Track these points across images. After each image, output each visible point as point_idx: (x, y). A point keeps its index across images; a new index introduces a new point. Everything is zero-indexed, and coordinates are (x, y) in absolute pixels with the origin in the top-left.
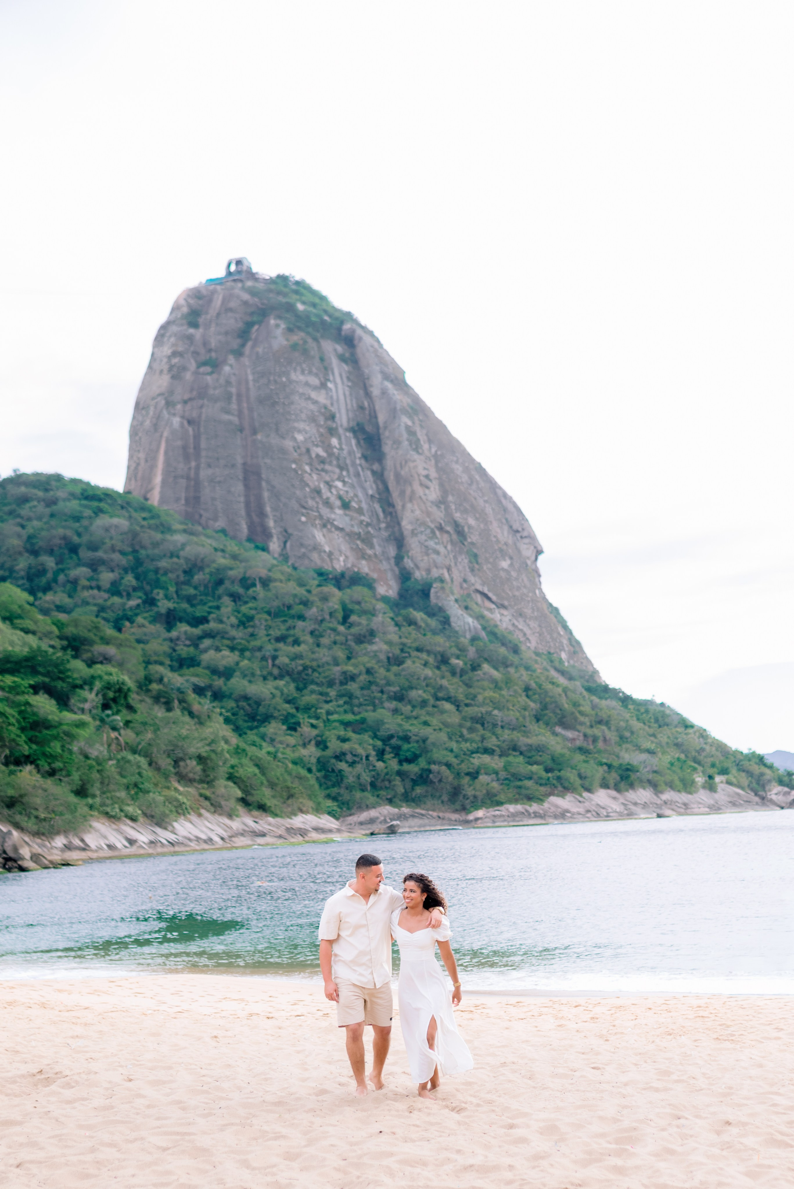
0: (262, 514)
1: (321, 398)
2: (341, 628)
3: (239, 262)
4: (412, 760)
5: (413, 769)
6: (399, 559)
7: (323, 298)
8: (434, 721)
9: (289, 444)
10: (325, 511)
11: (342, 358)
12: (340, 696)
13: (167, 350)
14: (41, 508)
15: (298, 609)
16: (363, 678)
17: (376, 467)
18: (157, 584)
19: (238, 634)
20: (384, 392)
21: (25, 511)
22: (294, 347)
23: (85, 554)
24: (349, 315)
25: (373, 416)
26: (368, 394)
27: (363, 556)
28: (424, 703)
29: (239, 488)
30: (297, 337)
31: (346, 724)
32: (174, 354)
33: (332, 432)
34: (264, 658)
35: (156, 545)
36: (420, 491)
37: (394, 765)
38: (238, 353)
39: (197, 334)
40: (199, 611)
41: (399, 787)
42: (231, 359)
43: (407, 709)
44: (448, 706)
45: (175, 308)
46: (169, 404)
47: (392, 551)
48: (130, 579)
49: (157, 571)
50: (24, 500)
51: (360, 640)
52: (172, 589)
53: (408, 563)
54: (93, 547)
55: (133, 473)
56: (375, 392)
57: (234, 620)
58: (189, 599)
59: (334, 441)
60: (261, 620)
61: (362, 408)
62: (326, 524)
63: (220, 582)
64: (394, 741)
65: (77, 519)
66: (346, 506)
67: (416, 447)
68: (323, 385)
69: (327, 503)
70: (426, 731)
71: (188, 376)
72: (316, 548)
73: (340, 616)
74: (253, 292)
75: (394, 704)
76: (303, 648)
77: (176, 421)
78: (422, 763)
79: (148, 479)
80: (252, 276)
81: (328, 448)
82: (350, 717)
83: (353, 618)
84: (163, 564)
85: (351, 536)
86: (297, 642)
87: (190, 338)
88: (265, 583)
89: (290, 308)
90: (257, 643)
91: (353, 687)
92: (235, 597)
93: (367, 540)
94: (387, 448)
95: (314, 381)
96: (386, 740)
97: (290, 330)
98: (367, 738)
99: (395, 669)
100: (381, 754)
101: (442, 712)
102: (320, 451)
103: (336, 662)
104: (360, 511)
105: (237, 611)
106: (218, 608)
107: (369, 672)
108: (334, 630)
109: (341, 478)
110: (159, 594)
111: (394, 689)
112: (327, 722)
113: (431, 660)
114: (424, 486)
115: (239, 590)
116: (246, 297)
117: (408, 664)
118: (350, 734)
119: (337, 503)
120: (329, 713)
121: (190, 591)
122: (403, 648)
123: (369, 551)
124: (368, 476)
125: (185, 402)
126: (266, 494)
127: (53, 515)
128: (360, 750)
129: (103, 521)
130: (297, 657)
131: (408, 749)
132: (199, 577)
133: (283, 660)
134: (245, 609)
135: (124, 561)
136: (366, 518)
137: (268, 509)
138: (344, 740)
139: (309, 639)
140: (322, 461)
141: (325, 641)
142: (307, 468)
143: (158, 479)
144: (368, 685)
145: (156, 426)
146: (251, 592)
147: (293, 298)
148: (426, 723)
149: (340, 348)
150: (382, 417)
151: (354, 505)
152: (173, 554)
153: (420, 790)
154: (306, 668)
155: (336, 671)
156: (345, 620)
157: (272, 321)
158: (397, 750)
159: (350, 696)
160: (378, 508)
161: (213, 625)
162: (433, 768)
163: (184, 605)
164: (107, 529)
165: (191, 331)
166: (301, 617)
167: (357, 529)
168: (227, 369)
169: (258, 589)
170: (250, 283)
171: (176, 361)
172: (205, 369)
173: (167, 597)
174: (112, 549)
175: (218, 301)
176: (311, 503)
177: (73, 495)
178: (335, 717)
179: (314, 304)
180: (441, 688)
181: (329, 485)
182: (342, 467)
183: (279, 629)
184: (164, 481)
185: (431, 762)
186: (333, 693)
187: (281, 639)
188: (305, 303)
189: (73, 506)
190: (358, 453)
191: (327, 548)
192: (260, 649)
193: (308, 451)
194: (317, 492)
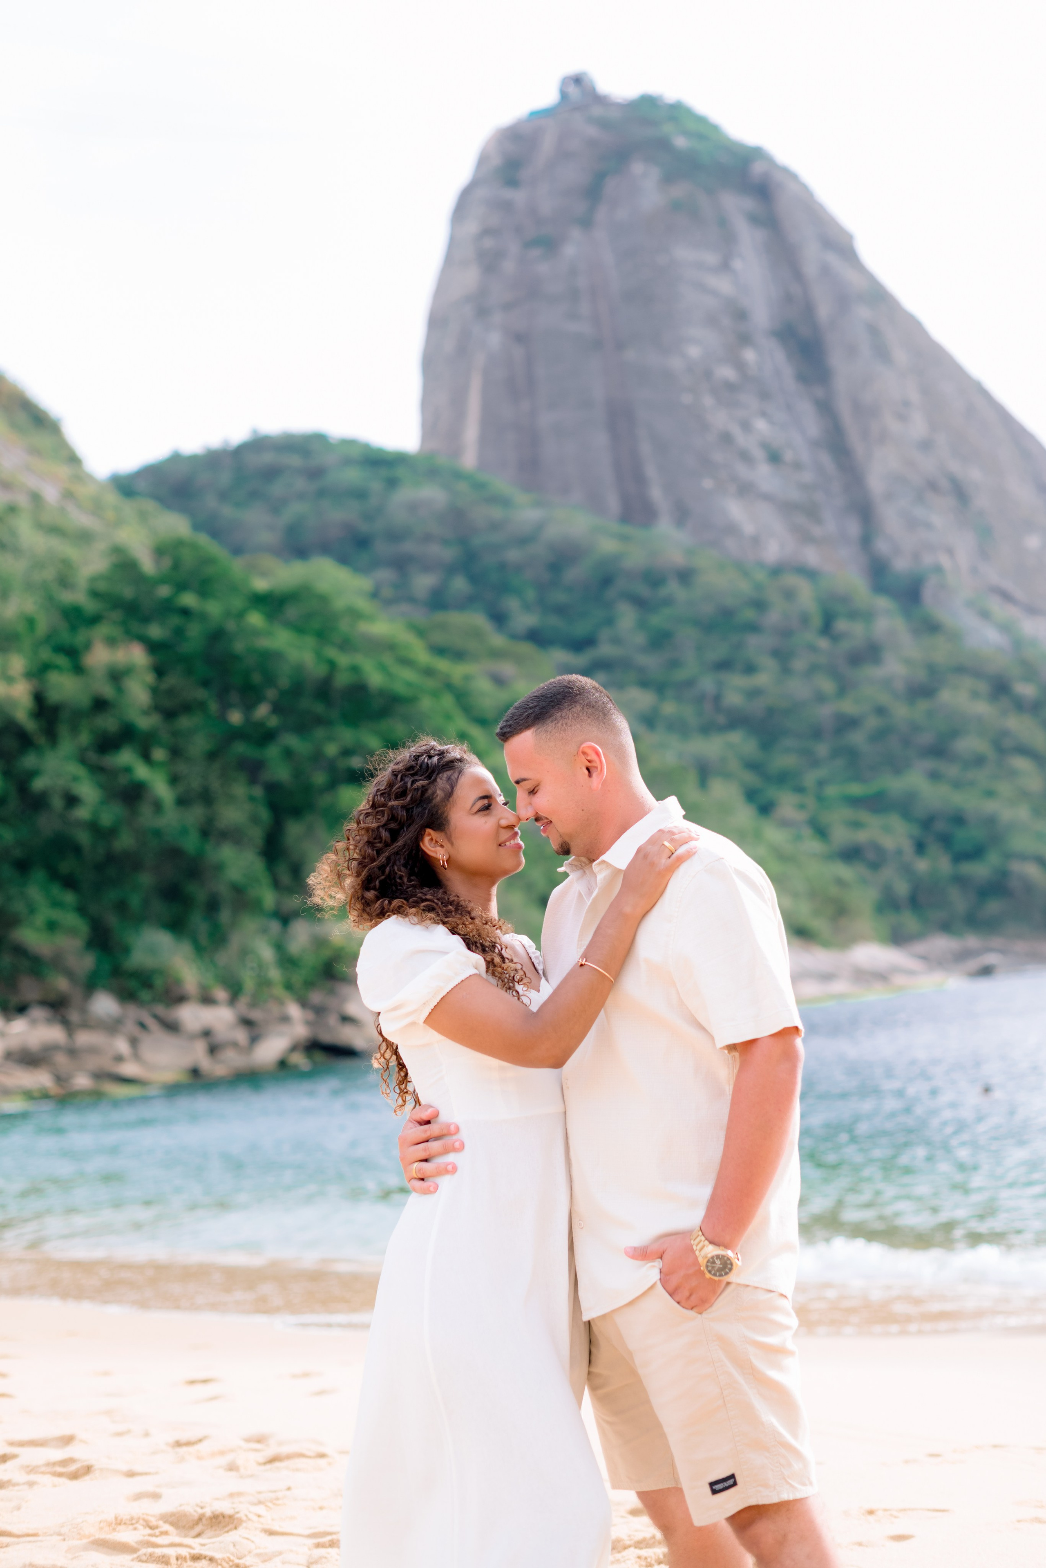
0: (640, 480)
1: (723, 285)
2: (823, 643)
3: (578, 80)
4: (976, 853)
5: (979, 870)
6: (866, 541)
7: (715, 128)
8: (1004, 788)
9: (676, 363)
10: (741, 469)
11: (754, 220)
12: (836, 753)
13: (472, 227)
14: (301, 484)
15: (749, 614)
16: (872, 722)
17: (819, 392)
18: (504, 588)
19: (651, 662)
20: (826, 271)
21: (277, 489)
22: (676, 206)
23: (381, 548)
24: (756, 153)
25: (809, 310)
26: (798, 275)
27: (806, 538)
28: (979, 761)
29: (601, 439)
30: (680, 190)
31: (855, 802)
32: (487, 232)
33: (745, 339)
34: (701, 699)
35: (494, 526)
36: (894, 426)
37: (944, 864)
38: (586, 223)
39: (519, 197)
40: (581, 629)
41: (959, 901)
42: (576, 233)
43: (952, 771)
44: (1021, 763)
45: (483, 160)
46: (482, 312)
47: (854, 528)
48: (460, 584)
49: (502, 567)
50: (271, 473)
51: (857, 659)
52: (531, 594)
53: (882, 546)
54: (395, 536)
55: (429, 428)
56: (810, 269)
57: (640, 639)
58: (560, 610)
59: (749, 355)
60: (687, 636)
61: (788, 299)
62: (745, 490)
63: (607, 581)
64: (940, 826)
65: (360, 494)
66: (774, 458)
67: (882, 353)
68: (725, 266)
69: (745, 457)
70: (990, 806)
71: (509, 266)
72: (732, 529)
73: (817, 621)
74: (604, 124)
75: (930, 764)
76: (762, 679)
77: (495, 339)
78: (993, 859)
79: (454, 435)
80: (600, 100)
81: (740, 366)
82: (856, 789)
83: (841, 625)
84: (513, 555)
85: (787, 508)
86: (750, 669)
87: (507, 207)
88: (685, 576)
89: (664, 144)
90: (681, 675)
91: (857, 738)
92: (640, 603)
93: (812, 512)
94: (837, 360)
95: (711, 258)
96: (927, 823)
97: (668, 179)
98: (896, 822)
99: (923, 705)
100: (920, 848)
101: (1012, 773)
102: (726, 372)
103: (820, 698)
104: (798, 466)
105: (642, 624)
106: (610, 621)
107: (881, 711)
108: (813, 649)
109: (764, 414)
110: (512, 604)
111: (926, 738)
112: (820, 799)
113: (983, 687)
114: (902, 418)
115: (643, 590)
116: (592, 131)
117: (946, 696)
118: (864, 816)
119: (758, 454)
120: (821, 783)
121: (559, 597)
122: (932, 669)
123: (817, 531)
124: (806, 410)
125: (508, 307)
126: (646, 448)
127: (322, 493)
128: (889, 843)
129: (405, 494)
130: (754, 693)
131: (964, 837)
132: (573, 574)
133: (733, 699)
134: (657, 620)
135: (448, 554)
136: (807, 477)
137: (651, 471)
138: (856, 825)
139: (769, 663)
140: (731, 387)
141: (799, 664)
142: (708, 401)
143: (471, 433)
144: (880, 735)
145: (463, 350)
146: (663, 592)
147: (668, 128)
148: (990, 794)
149: (749, 203)
150: (824, 311)
151: (788, 456)
152: (524, 541)
153: (993, 907)
154: (771, 712)
155: (825, 712)
156: (827, 628)
157: (637, 168)
158: (946, 840)
159: (852, 755)
160: (826, 460)
161: (605, 650)
162: (1016, 867)
163: (554, 621)
164: (413, 507)
165: (508, 194)
166: (753, 628)
167: (795, 495)
168: (569, 250)
169: (673, 588)
170: (597, 111)
171: (489, 243)
172: (536, 252)
173: (527, 607)
174: (428, 538)
175: (548, 144)
176: (718, 457)
177: (348, 462)
178: (832, 791)
179: (701, 137)
180: (1005, 733)
181: (746, 426)
182: (764, 395)
183: (719, 650)
184: (483, 440)
185: (1009, 856)
186: (822, 749)
187: (724, 666)
188: (686, 133)
189: (353, 476)
190: (788, 372)
191: (749, 529)
192: (689, 683)
193: (708, 374)
194: (726, 439)
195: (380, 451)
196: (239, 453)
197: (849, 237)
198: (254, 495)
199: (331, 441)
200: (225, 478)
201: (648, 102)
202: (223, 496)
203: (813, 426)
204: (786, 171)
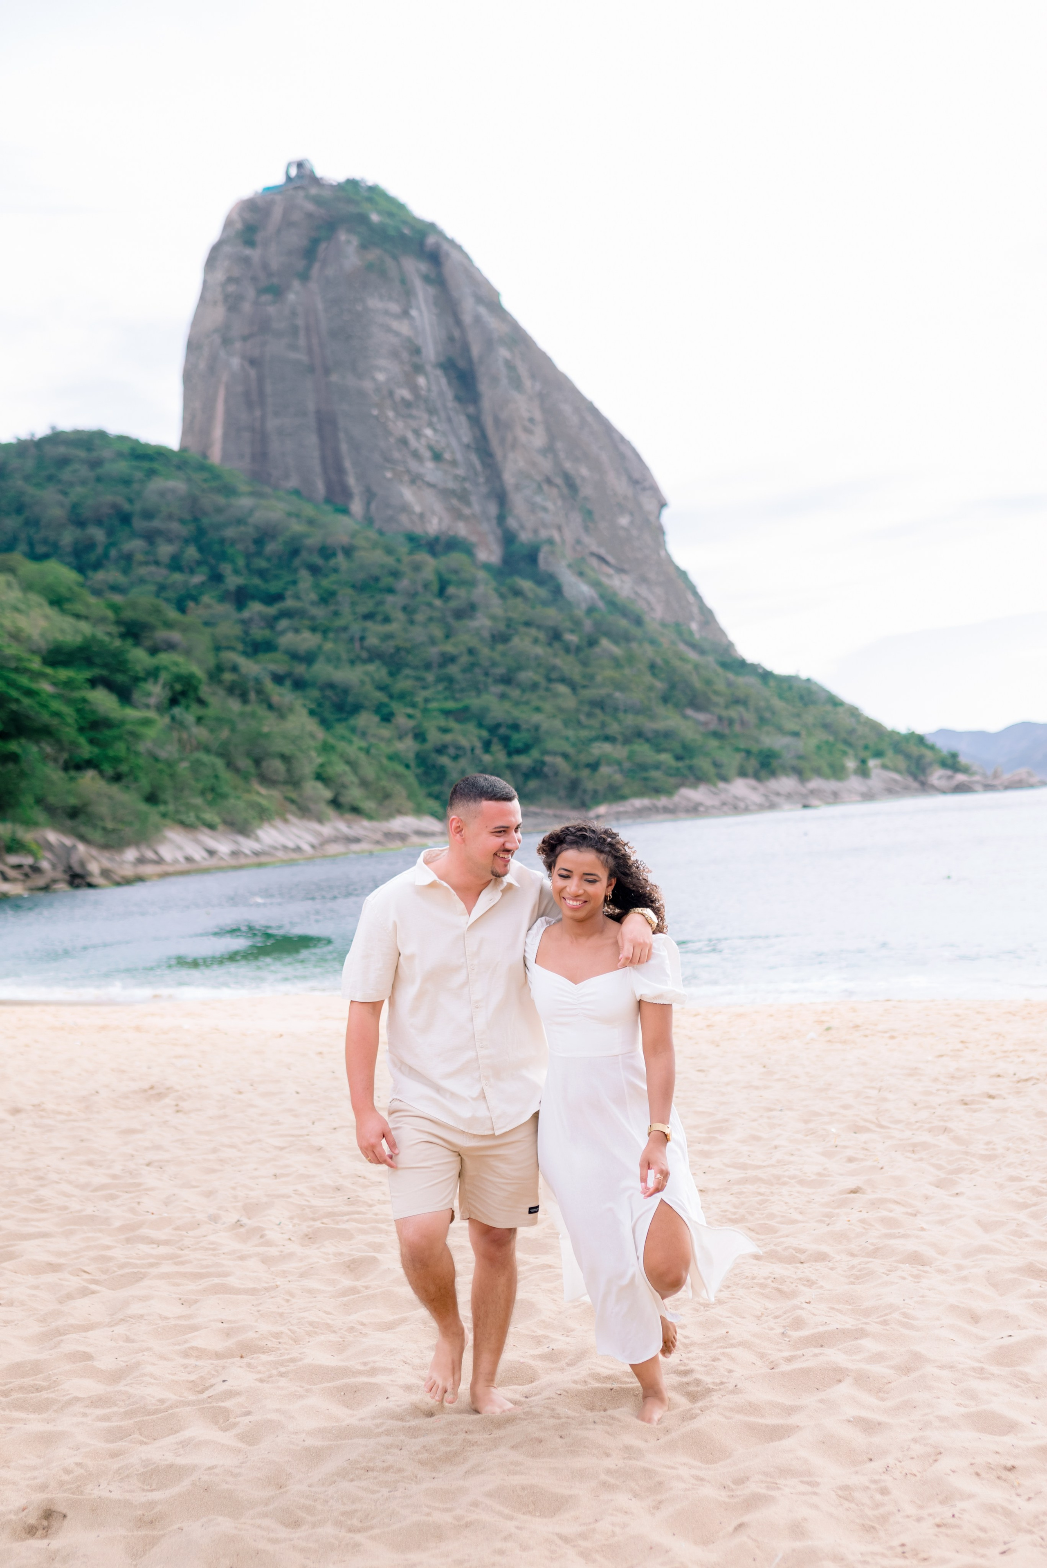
0: (340, 470)
1: (404, 328)
2: (438, 602)
3: (300, 165)
4: (525, 749)
5: (524, 761)
6: (501, 519)
7: (402, 207)
8: (548, 706)
9: (368, 385)
10: (413, 465)
11: (427, 279)
12: (439, 680)
13: (220, 276)
14: (84, 471)
15: (387, 581)
16: (465, 659)
17: (471, 409)
18: (223, 556)
19: (319, 612)
20: (478, 319)
21: (66, 474)
22: (370, 267)
23: (138, 524)
24: (432, 227)
25: (466, 348)
26: (458, 322)
27: (458, 515)
28: (535, 686)
29: (312, 440)
30: (373, 254)
31: (447, 713)
32: (230, 280)
33: (418, 369)
34: (350, 640)
35: (219, 510)
36: (523, 437)
37: (501, 757)
38: (304, 277)
39: (254, 254)
40: (274, 587)
42: (296, 284)
43: (515, 693)
44: (562, 689)
45: (228, 224)
46: (226, 341)
47: (493, 509)
48: (192, 552)
49: (222, 540)
50: (64, 462)
51: (460, 614)
52: (241, 562)
53: (512, 523)
54: (148, 515)
55: (189, 426)
56: (467, 318)
57: (313, 596)
58: (262, 574)
59: (421, 381)
60: (345, 595)
61: (451, 339)
62: (415, 479)
63: (295, 552)
64: (502, 731)
65: (127, 482)
66: (437, 457)
67: (516, 383)
68: (406, 313)
69: (416, 455)
70: (536, 718)
71: (247, 307)
72: (405, 508)
73: (435, 587)
74: (318, 201)
75: (500, 688)
76: (393, 627)
77: (235, 362)
78: (535, 753)
79: (205, 432)
80: (316, 181)
81: (414, 388)
82: (451, 705)
83: (451, 590)
84: (230, 533)
85: (445, 493)
86: (387, 620)
87: (246, 261)
88: (348, 551)
89: (363, 219)
90: (339, 623)
91: (453, 670)
92: (314, 570)
93: (464, 497)
94: (484, 386)
95: (395, 308)
96: (493, 729)
97: (364, 246)
98: (471, 727)
99: (500, 647)
100: (487, 746)
101: (556, 695)
102: (404, 393)
103: (433, 641)
104: (454, 463)
105: (317, 586)
106: (294, 583)
107: (471, 651)
108: (430, 605)
109: (431, 425)
110: (226, 569)
111: (500, 671)
112: (425, 711)
113: (542, 636)
114: (528, 431)
115: (318, 561)
116: (310, 207)
117: (516, 641)
118: (452, 724)
119: (427, 454)
120: (427, 700)
121: (263, 564)
122: (509, 623)
123: (467, 511)
124: (461, 421)
125: (245, 339)
126: (344, 447)
127: (99, 479)
128: (464, 742)
129: (157, 484)
130: (388, 637)
131: (518, 739)
132: (271, 547)
133: (372, 641)
134: (325, 583)
135: (184, 531)
136: (461, 472)
137: (348, 464)
138: (445, 730)
139: (401, 616)
140: (408, 404)
141: (420, 617)
142: (391, 414)
143: (218, 432)
144: (471, 667)
145: (212, 369)
146: (332, 562)
147: (366, 207)
148: (538, 709)
149: (424, 267)
150: (476, 350)
151: (447, 456)
152: (240, 521)
153: (533, 784)
154: (398, 649)
155: (433, 652)
156: (441, 592)
157: (342, 236)
158: (505, 741)
159: (450, 680)
160: (475, 459)
161: (290, 603)
162: (548, 759)
163: (256, 581)
164: (162, 494)
165: (248, 251)
166: (391, 590)
167: (451, 485)
168: (291, 297)
169: (340, 559)
170: (314, 191)
171: (231, 288)
172: (266, 298)
173: (236, 572)
174: (170, 517)
175: (277, 214)
176: (396, 455)
177: (120, 455)
178: (433, 705)
179: (391, 215)
180: (554, 668)
181: (417, 433)
182: (432, 411)
183: (366, 605)
184: (226, 436)
185: (545, 752)
186: (430, 677)
187: (369, 616)
188: (380, 212)
189: (122, 467)
190: (449, 395)
191: (418, 509)
192: (345, 629)
193: (391, 394)
194: (404, 442)
195: (147, 446)
196: (40, 445)
197: (497, 294)
198: (50, 478)
199: (111, 436)
200: (29, 464)
201: (353, 184)
202: (27, 478)
203: (466, 435)
204: (452, 242)
